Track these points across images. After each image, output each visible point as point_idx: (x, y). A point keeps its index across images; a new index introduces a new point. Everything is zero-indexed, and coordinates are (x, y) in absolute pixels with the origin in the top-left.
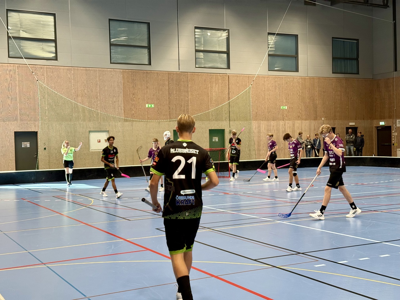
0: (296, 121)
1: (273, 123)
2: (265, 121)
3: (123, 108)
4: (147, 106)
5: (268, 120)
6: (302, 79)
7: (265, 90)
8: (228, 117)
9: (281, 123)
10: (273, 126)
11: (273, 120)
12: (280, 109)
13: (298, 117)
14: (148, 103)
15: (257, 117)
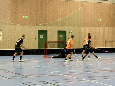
0: (105, 28)
1: (93, 28)
2: (88, 27)
3: (10, 18)
4: (24, 17)
5: (90, 26)
6: (109, 4)
7: (89, 10)
8: (68, 24)
9: (97, 28)
10: (93, 30)
11: (93, 27)
12: (97, 20)
13: (107, 25)
14: (24, 15)
15: (84, 25)
